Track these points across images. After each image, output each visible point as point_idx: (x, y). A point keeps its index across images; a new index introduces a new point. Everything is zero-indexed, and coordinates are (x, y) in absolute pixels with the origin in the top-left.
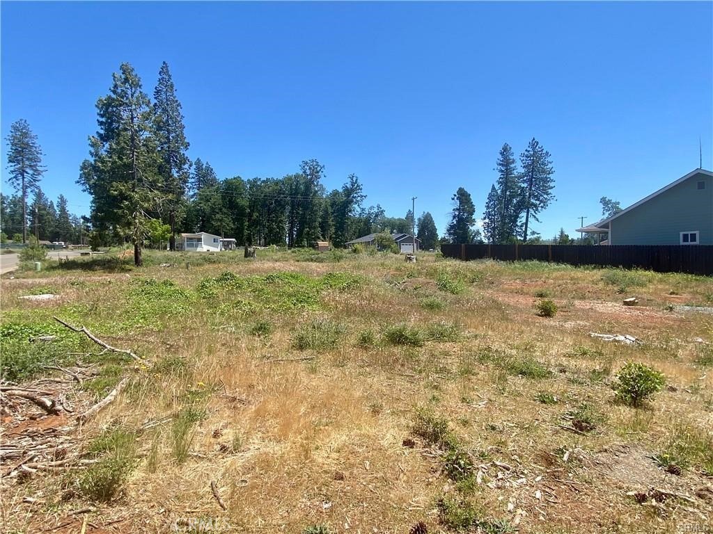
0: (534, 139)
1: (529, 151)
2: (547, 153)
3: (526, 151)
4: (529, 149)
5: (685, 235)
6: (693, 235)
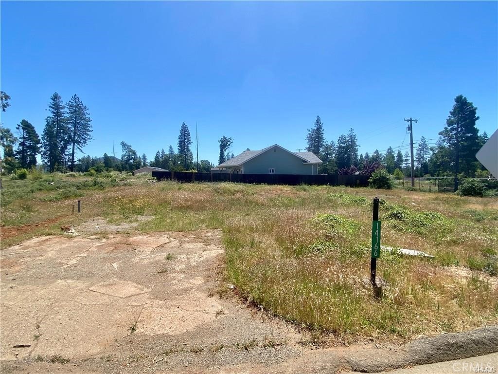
0: (76, 95)
1: (72, 102)
2: (85, 107)
3: (70, 101)
4: (72, 101)
5: (270, 170)
6: (273, 170)
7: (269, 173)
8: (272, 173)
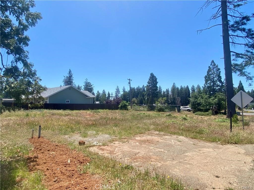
5: (67, 101)
6: (68, 101)
7: (66, 103)
8: (68, 103)
